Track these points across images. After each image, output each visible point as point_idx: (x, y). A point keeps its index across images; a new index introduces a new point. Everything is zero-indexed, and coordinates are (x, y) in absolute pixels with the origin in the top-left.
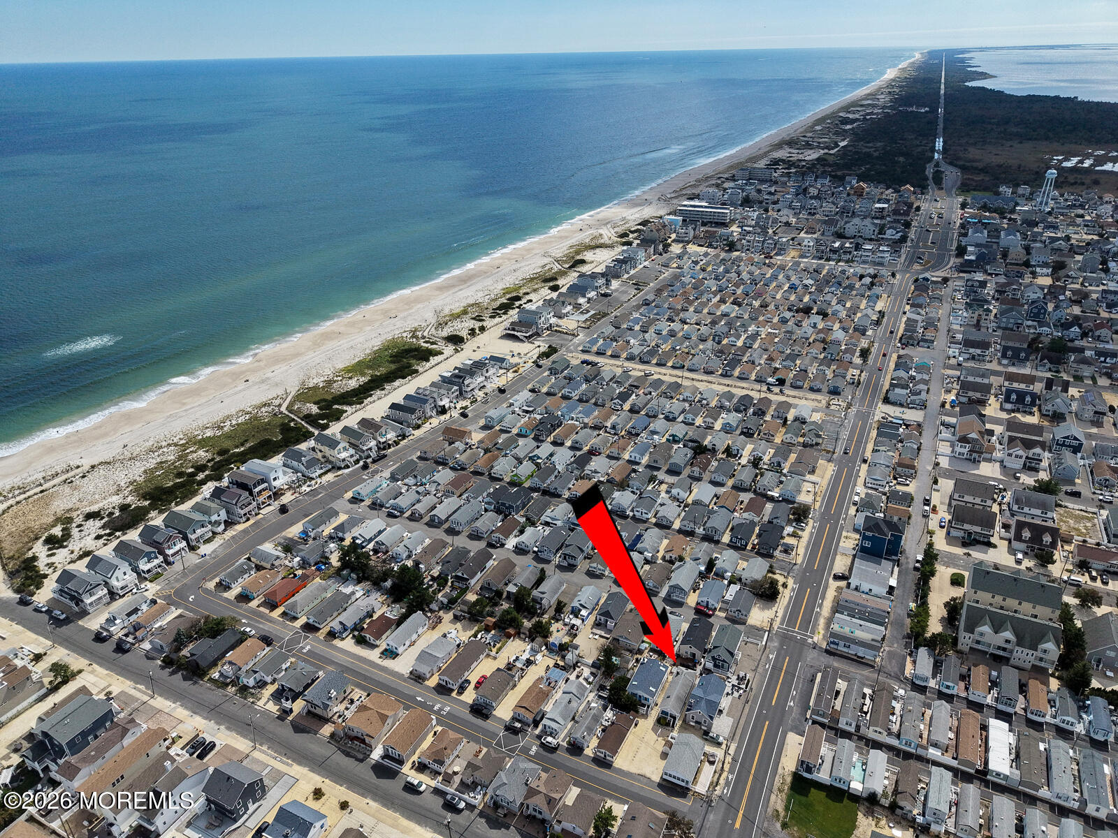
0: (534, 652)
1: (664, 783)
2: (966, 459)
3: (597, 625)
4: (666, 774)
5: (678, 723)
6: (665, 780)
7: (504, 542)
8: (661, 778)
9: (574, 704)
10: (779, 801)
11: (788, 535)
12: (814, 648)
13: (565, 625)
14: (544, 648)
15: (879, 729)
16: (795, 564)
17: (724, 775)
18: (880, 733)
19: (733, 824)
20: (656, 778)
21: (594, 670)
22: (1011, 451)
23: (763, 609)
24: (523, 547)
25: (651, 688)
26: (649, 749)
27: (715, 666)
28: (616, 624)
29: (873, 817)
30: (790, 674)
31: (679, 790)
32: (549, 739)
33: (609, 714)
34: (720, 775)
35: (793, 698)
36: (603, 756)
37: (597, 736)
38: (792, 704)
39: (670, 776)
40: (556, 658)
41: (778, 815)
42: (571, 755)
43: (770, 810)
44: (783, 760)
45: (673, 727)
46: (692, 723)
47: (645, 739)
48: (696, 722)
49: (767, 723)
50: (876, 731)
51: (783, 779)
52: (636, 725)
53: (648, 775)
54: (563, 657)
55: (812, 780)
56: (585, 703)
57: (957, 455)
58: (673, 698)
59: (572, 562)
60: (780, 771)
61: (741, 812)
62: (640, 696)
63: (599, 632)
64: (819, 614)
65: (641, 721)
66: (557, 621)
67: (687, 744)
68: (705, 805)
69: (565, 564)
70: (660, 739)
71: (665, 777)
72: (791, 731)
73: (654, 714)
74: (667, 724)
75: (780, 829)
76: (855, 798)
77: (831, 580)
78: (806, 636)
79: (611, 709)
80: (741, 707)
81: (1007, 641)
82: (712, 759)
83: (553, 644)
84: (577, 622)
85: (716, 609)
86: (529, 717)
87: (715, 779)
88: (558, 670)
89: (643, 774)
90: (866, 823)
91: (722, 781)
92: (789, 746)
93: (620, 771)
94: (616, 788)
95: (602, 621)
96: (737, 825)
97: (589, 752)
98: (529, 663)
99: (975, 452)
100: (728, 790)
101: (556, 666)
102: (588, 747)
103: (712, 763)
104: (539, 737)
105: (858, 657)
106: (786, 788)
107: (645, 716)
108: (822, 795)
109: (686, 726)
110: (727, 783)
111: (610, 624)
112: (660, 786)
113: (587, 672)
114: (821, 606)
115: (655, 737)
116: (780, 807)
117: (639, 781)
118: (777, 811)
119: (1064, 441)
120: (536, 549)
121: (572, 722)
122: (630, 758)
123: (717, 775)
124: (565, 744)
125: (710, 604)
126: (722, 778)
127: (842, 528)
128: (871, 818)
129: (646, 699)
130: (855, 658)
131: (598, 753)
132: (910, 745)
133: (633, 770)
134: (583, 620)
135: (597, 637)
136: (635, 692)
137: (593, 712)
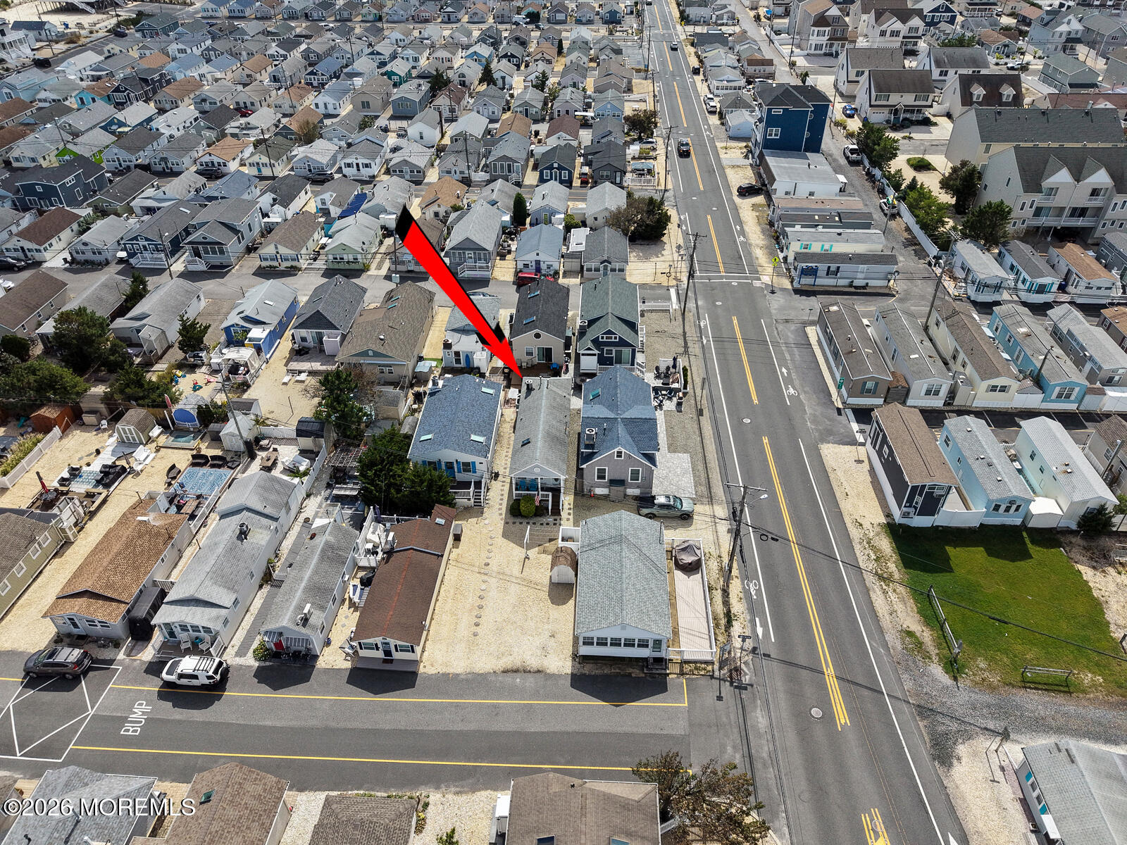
0: (128, 446)
1: (588, 669)
2: (825, 55)
3: (300, 352)
4: (588, 642)
5: (567, 500)
6: (586, 659)
7: (38, 256)
8: (575, 656)
9: (260, 537)
10: (899, 607)
11: (634, 158)
12: (773, 292)
13: (215, 372)
14: (157, 431)
15: (999, 382)
16: (666, 190)
17: (736, 587)
18: (1003, 389)
19: (829, 717)
20: (561, 664)
21: (307, 442)
22: (884, 27)
23: (647, 258)
24: (89, 256)
25: (474, 437)
26: (514, 589)
27: (602, 361)
28: (344, 337)
29: (1112, 564)
30: (757, 343)
31: (636, 673)
32: (188, 664)
33: (375, 534)
34: (725, 592)
35: (789, 381)
36: (380, 654)
37: (352, 605)
38: (792, 391)
39: (602, 642)
40: (193, 444)
41: (919, 645)
42: (276, 687)
43: (892, 639)
44: (846, 506)
45: (556, 511)
46: (599, 491)
47: (494, 567)
48: (614, 482)
49: (766, 440)
50: (994, 389)
51: (873, 548)
52: (457, 538)
53: (533, 662)
54: (216, 439)
55: (935, 529)
56: (297, 528)
57: (812, 52)
58: (539, 443)
59: (216, 259)
60: (855, 533)
61: (830, 671)
62: (450, 466)
63: (306, 366)
64: (746, 245)
65: (469, 527)
66: (192, 368)
67: (619, 539)
68: (726, 689)
69: (201, 266)
70: (533, 553)
71: (585, 650)
72: (823, 441)
73: (498, 496)
74: (540, 511)
75: (946, 679)
76: (1050, 536)
77: (737, 200)
78: (746, 278)
79: (378, 520)
80: (691, 427)
81: (1095, 192)
82: (687, 559)
83: (184, 414)
84: (244, 354)
85: (557, 273)
86: (112, 618)
87: (720, 609)
88: (205, 470)
89: (518, 664)
90: (1112, 587)
91: (737, 607)
92: (840, 473)
93: (447, 683)
94: (446, 743)
95: (310, 343)
96: (842, 717)
97: (333, 659)
98: (110, 476)
99: (837, 39)
100: (764, 625)
101: (199, 460)
102: (328, 643)
103: (691, 569)
104: (154, 668)
105: (856, 287)
106: (892, 567)
107: (477, 509)
108: (977, 555)
109: (586, 501)
110: (754, 608)
111: (331, 339)
112: (581, 682)
113: (288, 454)
114: (742, 233)
115: (519, 552)
116: (913, 622)
117: (512, 692)
118: (910, 634)
119: (933, 16)
120: (123, 254)
121: (266, 589)
122: (464, 630)
123: (718, 595)
124: (250, 661)
125: (543, 266)
126: (733, 600)
127: (712, 141)
128: (1111, 570)
129: (468, 467)
130: (853, 290)
131: (363, 653)
132: (1068, 396)
133: (485, 663)
134: (259, 350)
135: (303, 376)
136: (433, 456)
137: (320, 541)
